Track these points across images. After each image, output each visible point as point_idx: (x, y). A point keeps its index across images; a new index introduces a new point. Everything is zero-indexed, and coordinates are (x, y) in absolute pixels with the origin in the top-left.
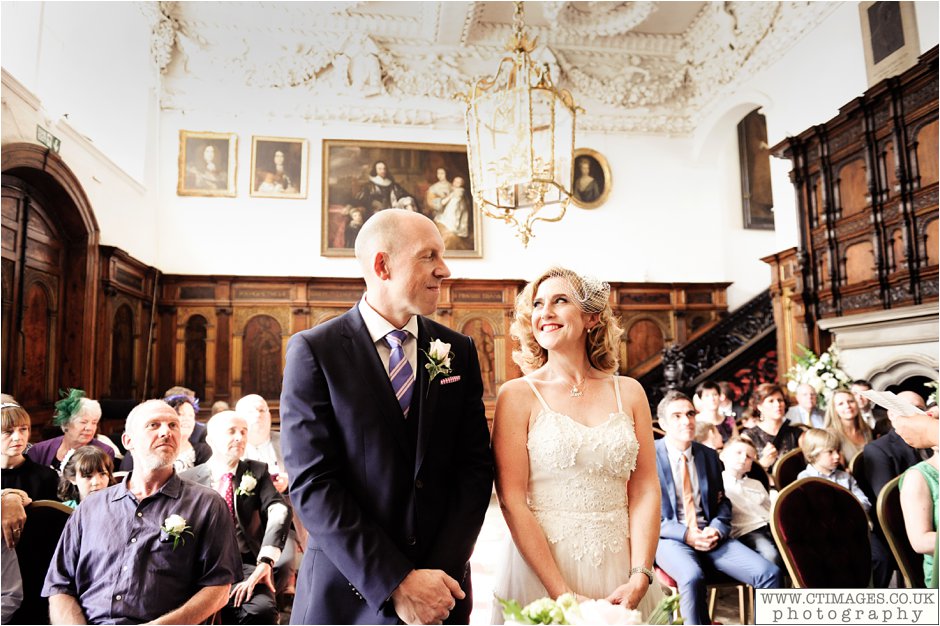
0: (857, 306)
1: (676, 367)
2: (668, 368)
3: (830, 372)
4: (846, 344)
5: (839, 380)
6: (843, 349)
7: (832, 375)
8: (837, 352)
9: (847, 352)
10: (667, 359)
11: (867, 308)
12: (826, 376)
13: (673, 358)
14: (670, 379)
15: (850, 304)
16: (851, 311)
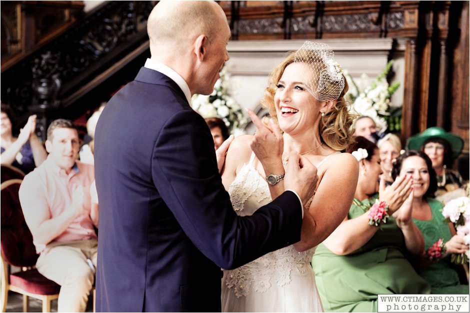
0: (255, 31)
1: (50, 82)
2: (40, 84)
3: (221, 99)
4: (239, 70)
5: (230, 108)
6: (233, 75)
7: (223, 102)
8: (227, 78)
9: (237, 79)
10: (40, 72)
11: (265, 35)
12: (217, 103)
13: (47, 71)
14: (43, 97)
15: (248, 28)
16: (249, 37)
